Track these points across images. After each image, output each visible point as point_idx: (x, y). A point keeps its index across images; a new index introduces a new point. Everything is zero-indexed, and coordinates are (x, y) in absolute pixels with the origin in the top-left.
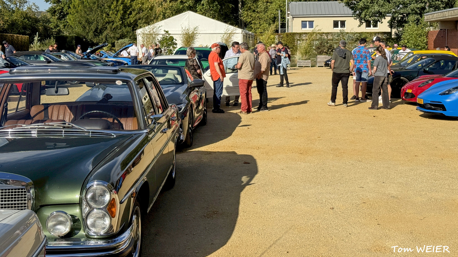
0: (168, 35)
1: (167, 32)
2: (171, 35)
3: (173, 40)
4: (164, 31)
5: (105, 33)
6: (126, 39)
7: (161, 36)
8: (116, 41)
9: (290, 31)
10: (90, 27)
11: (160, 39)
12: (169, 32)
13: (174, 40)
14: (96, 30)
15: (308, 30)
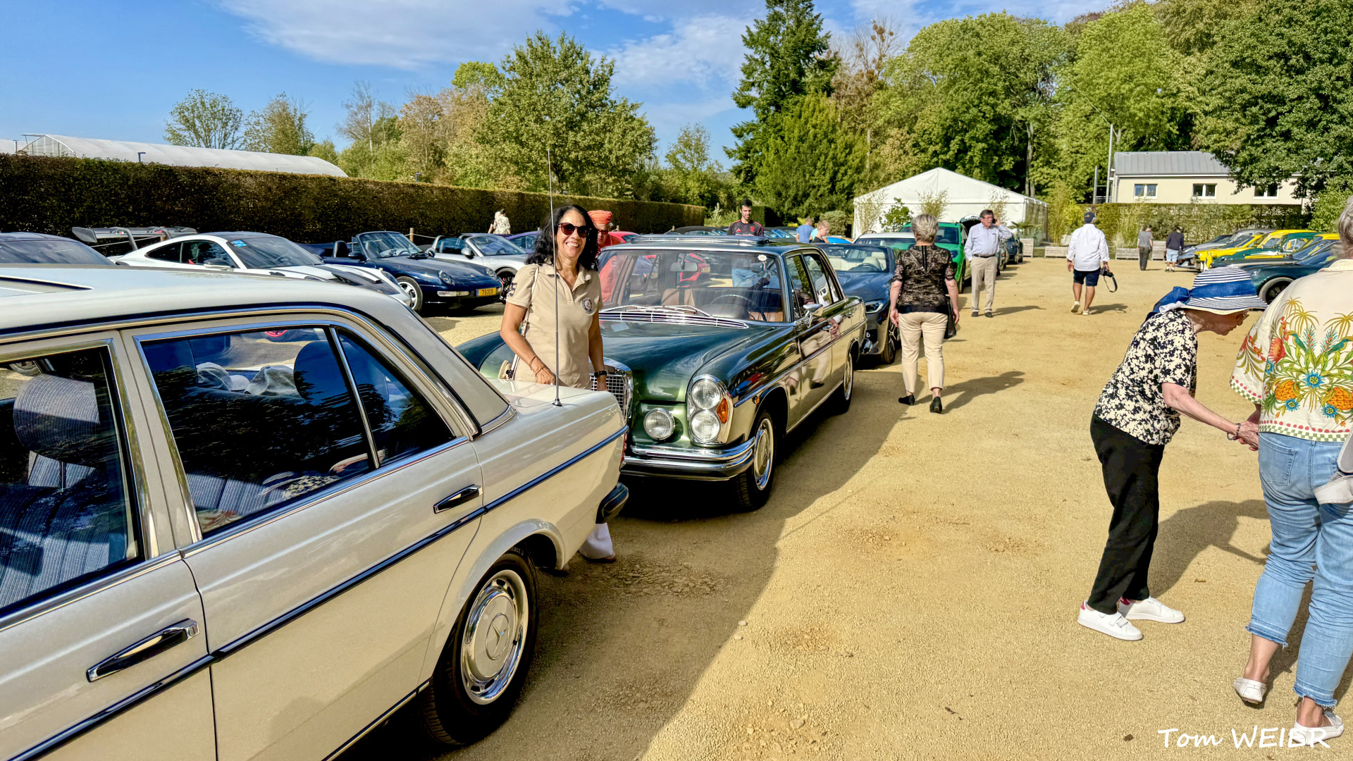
0: (899, 205)
1: (899, 201)
2: (904, 206)
3: (907, 213)
4: (895, 199)
5: (807, 204)
6: (836, 211)
7: (890, 207)
8: (822, 214)
9: (1114, 201)
10: (787, 192)
11: (887, 211)
12: (902, 201)
13: (910, 213)
14: (795, 198)
15: (1146, 199)
